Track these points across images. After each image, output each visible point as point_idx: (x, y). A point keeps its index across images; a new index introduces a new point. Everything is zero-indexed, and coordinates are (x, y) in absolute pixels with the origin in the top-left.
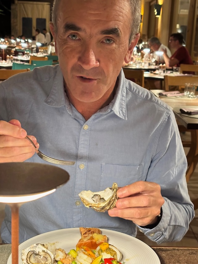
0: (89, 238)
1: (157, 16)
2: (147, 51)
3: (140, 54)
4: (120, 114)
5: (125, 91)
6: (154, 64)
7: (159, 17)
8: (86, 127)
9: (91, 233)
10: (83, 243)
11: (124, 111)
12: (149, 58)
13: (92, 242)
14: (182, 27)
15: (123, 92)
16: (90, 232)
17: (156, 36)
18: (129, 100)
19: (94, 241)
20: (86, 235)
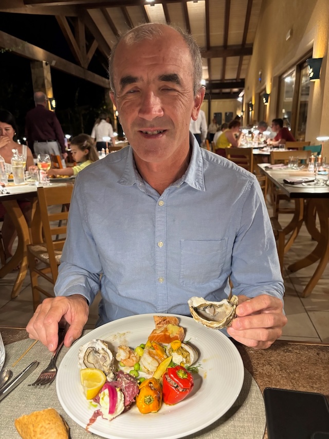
0: (163, 329)
1: (266, 104)
2: (256, 132)
3: (250, 135)
4: (196, 185)
5: (202, 161)
6: (263, 143)
7: (268, 104)
8: (161, 203)
9: (167, 323)
10: (155, 336)
11: (201, 182)
12: (259, 139)
13: (165, 335)
14: (288, 113)
15: (199, 163)
16: (165, 321)
17: (265, 121)
18: (207, 170)
19: (167, 334)
20: (160, 325)
